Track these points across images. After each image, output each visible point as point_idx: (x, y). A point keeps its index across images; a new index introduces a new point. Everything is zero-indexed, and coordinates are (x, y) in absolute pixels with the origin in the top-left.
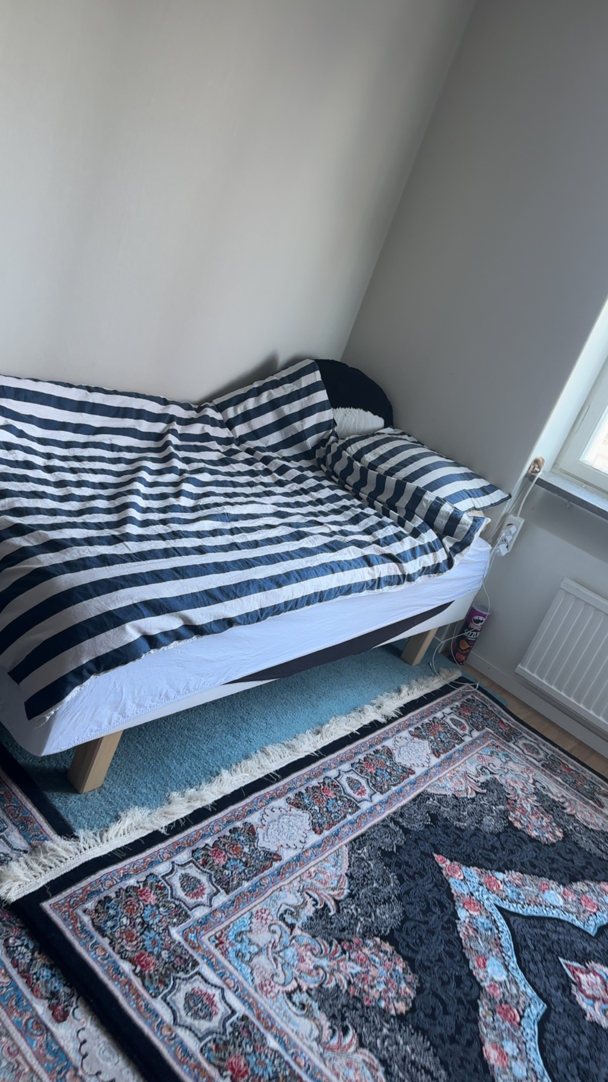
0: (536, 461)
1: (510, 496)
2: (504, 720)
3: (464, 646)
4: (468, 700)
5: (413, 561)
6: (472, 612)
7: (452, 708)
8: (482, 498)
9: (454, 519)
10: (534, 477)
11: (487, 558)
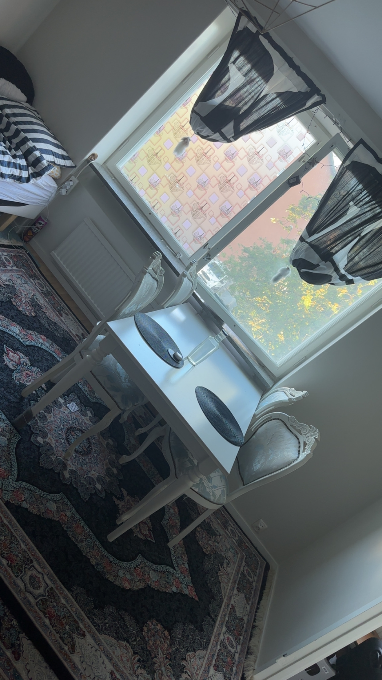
0: (93, 155)
1: (75, 167)
2: (34, 271)
3: (30, 234)
4: (20, 255)
5: (7, 168)
6: (39, 218)
7: (8, 254)
8: (60, 160)
9: (38, 160)
10: (90, 162)
11: (53, 191)
